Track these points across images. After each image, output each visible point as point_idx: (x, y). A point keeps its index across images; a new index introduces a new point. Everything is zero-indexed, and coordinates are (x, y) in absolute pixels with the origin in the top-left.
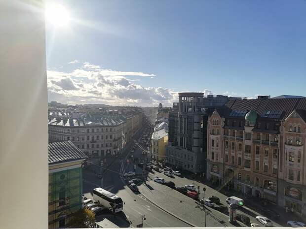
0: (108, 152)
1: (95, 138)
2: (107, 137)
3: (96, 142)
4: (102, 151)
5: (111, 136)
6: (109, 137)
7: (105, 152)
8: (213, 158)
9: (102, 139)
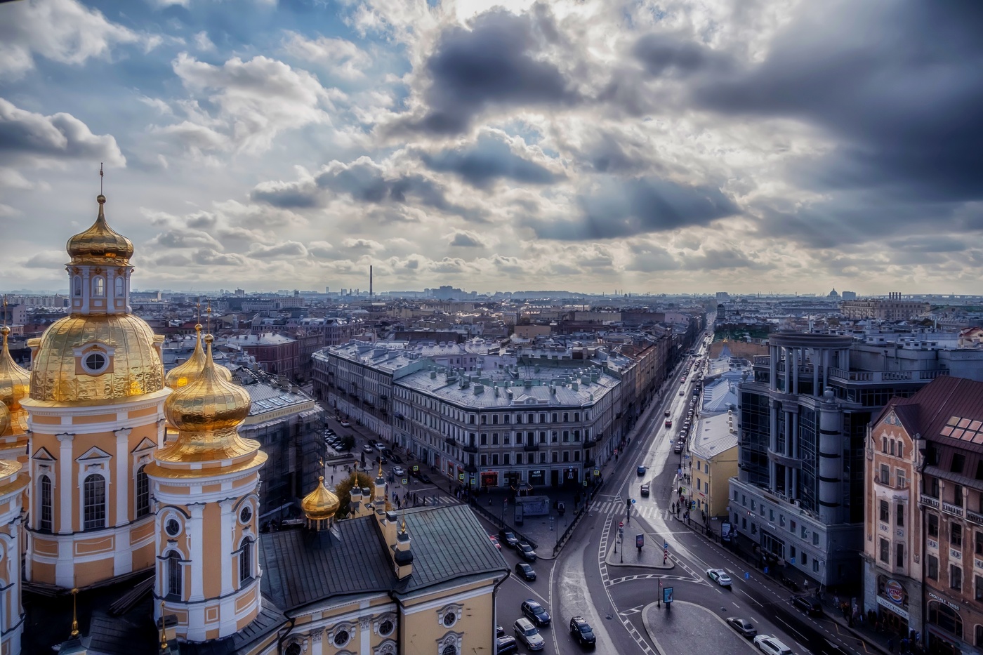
0: (571, 476)
1: (537, 439)
2: (566, 434)
3: (537, 449)
4: (555, 474)
5: (577, 434)
6: (571, 437)
7: (561, 475)
8: (884, 557)
9: (554, 440)
